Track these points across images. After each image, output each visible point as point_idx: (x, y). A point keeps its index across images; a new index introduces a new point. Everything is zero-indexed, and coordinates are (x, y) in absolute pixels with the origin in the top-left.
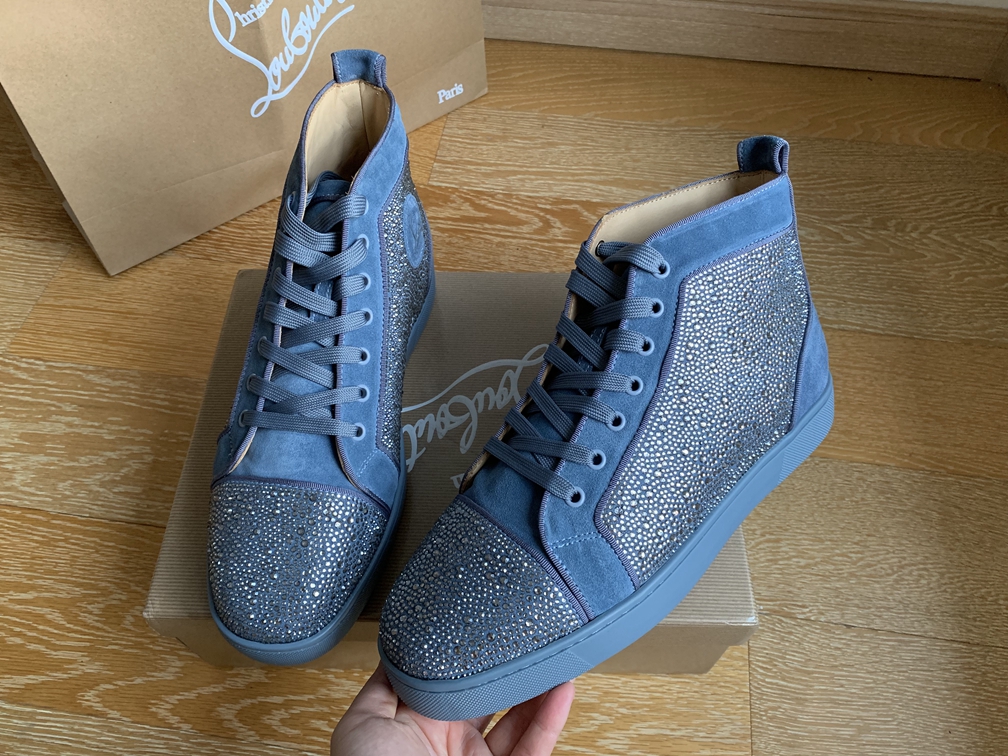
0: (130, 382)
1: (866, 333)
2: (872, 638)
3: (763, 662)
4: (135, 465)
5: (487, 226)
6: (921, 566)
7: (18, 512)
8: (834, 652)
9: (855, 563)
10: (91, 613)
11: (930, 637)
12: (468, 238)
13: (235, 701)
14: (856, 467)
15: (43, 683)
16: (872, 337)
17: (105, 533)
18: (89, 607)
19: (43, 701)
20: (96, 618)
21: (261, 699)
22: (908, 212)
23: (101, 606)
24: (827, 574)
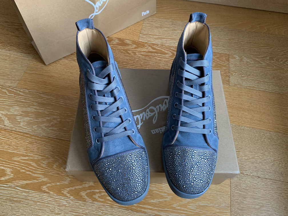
0: (53, 97)
1: (266, 92)
2: (265, 181)
3: (234, 186)
4: (55, 122)
5: (156, 54)
6: (280, 161)
7: (22, 134)
8: (254, 184)
9: (261, 159)
10: (44, 164)
11: (282, 181)
12: (150, 58)
13: (85, 191)
14: (262, 131)
15: (31, 183)
16: (268, 93)
17: (47, 141)
18: (43, 162)
19: (32, 188)
20: (46, 165)
21: (93, 190)
22: (280, 55)
23: (47, 162)
24: (253, 162)
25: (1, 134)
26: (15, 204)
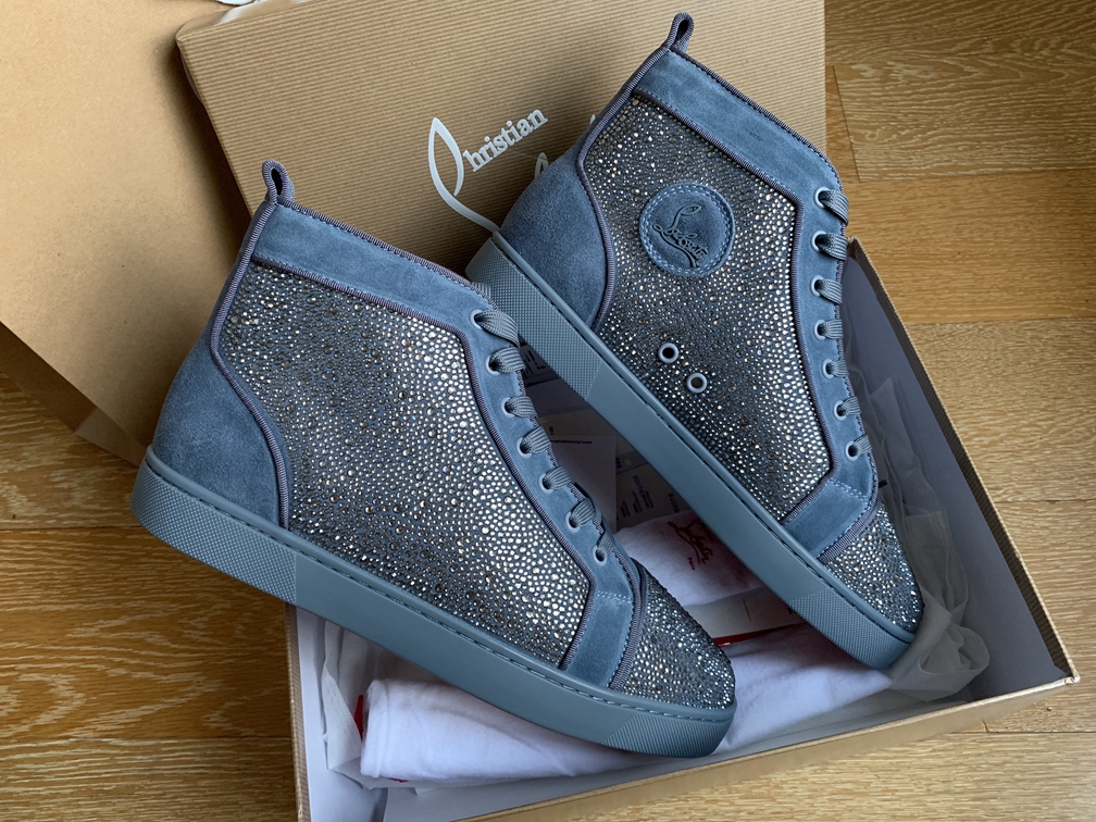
1: (1010, 173)
2: (1079, 511)
7: (87, 534)
8: (1041, 533)
9: (1045, 432)
10: (195, 628)
14: (1027, 325)
15: (160, 712)
16: (1017, 177)
18: (191, 622)
19: (166, 731)
20: (203, 633)
22: (1033, 28)
23: (206, 619)
24: (1017, 448)
25: (5, 551)
26: (114, 804)
